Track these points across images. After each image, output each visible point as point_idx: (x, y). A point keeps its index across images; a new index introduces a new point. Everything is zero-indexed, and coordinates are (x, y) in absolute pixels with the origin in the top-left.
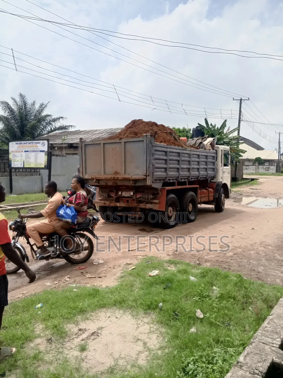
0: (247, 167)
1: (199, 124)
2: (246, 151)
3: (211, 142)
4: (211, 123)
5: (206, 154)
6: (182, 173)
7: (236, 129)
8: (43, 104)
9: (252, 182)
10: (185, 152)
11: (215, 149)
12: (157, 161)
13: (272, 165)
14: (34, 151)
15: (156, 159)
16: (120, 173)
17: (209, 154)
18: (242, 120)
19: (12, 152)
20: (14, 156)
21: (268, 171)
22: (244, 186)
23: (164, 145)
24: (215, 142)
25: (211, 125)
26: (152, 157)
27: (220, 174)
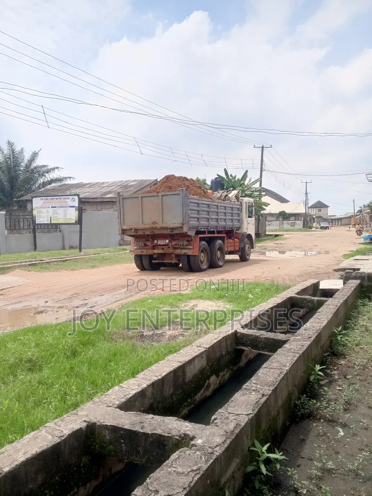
0: (270, 223)
1: (218, 175)
2: (269, 204)
3: (236, 195)
4: (231, 174)
5: (232, 206)
6: (211, 223)
7: (258, 180)
8: (36, 152)
9: (277, 238)
10: (214, 204)
11: (240, 201)
12: (191, 211)
13: (298, 220)
14: (62, 207)
15: (190, 210)
16: (158, 223)
17: (234, 206)
18: (264, 170)
19: (36, 208)
20: (39, 212)
21: (294, 227)
22: (268, 241)
23: (197, 198)
24: (240, 195)
25: (231, 175)
26: (187, 208)
27: (245, 225)
